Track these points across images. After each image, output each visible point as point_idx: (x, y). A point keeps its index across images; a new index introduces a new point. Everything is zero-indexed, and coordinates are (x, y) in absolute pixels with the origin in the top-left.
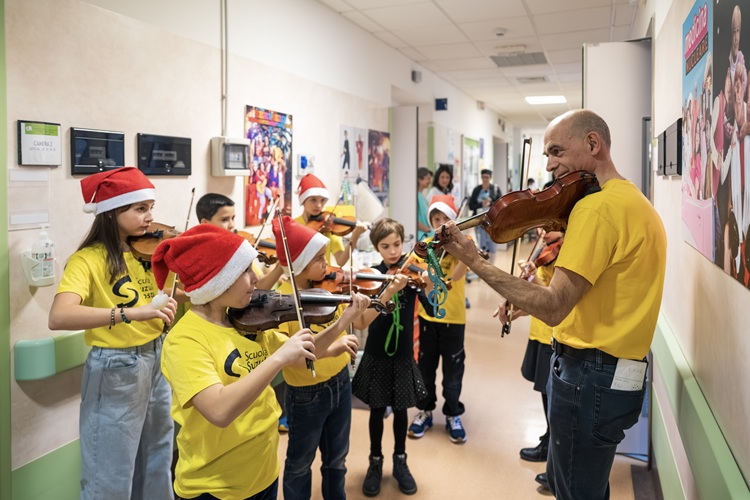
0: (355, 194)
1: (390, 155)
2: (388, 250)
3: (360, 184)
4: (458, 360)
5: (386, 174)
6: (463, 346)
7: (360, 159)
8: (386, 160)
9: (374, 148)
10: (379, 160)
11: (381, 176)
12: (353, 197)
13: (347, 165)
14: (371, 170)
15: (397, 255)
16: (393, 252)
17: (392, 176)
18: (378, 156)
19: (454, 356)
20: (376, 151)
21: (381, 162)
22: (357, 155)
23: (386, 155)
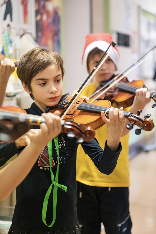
0: (18, 47)
1: (61, 13)
2: (47, 87)
3: (24, 37)
4: (125, 229)
5: (56, 34)
6: (129, 213)
7: (26, 13)
8: (56, 19)
9: (42, 3)
10: (48, 17)
11: (50, 35)
12: (15, 50)
13: (8, 16)
14: (39, 26)
15: (58, 94)
16: (54, 89)
17: (63, 36)
18: (47, 12)
19: (120, 225)
20: (44, 7)
21: (50, 20)
22: (21, 7)
23: (56, 13)
